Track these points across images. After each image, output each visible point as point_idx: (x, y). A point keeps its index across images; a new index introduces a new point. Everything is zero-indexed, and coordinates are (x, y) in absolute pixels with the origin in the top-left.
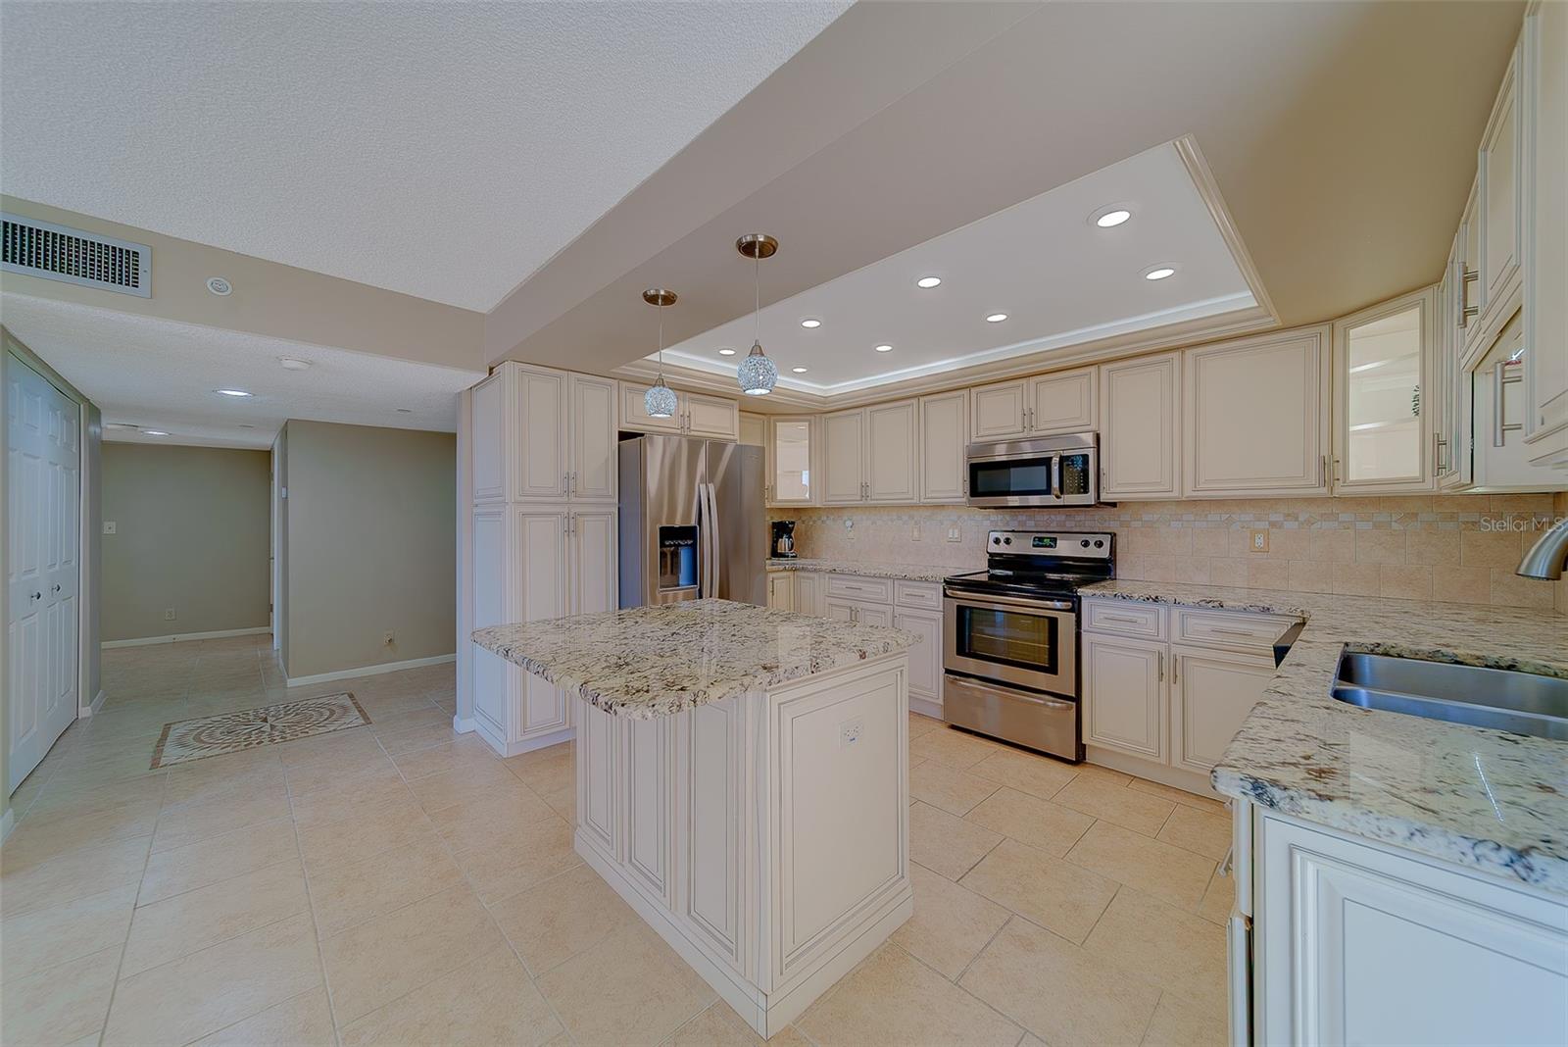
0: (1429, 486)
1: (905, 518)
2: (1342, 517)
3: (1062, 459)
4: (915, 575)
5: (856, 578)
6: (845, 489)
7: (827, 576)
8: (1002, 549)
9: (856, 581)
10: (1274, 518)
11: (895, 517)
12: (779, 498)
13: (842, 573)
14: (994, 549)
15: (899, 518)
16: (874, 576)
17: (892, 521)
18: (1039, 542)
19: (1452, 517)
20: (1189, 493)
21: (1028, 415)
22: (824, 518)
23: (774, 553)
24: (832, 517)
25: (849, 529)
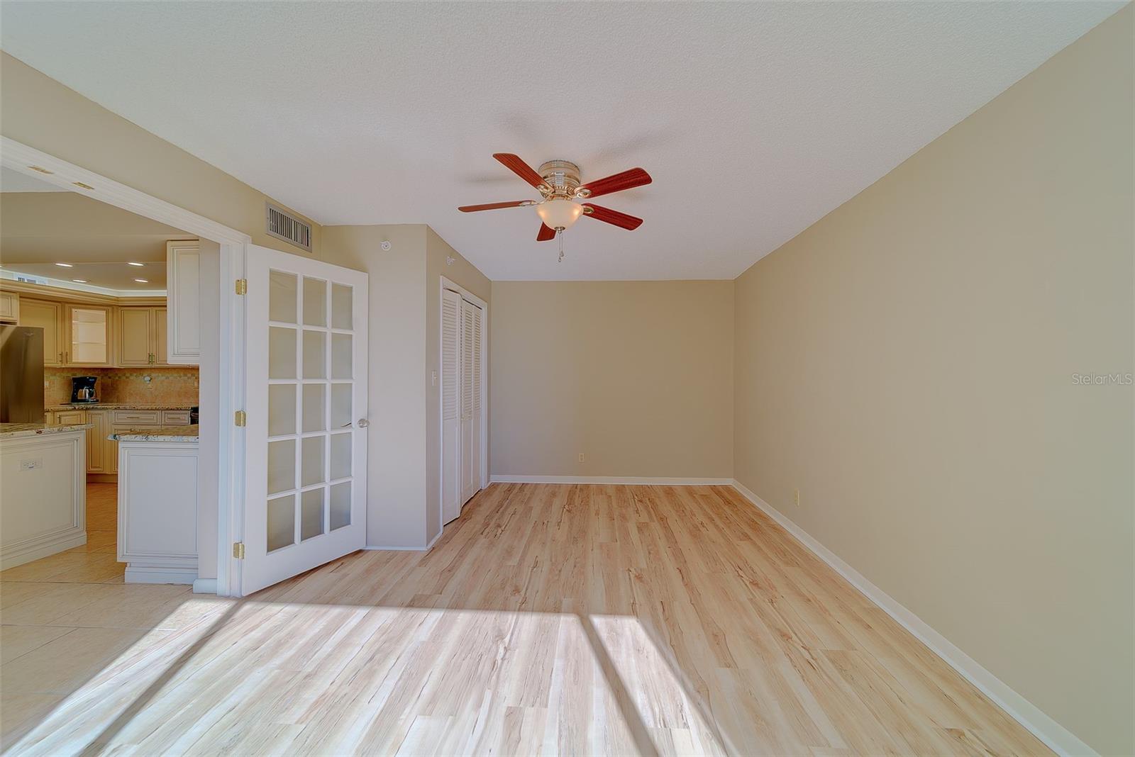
1: (189, 375)
5: (135, 411)
6: (135, 357)
7: (113, 412)
9: (136, 413)
11: (182, 375)
12: (74, 361)
15: (185, 375)
16: (148, 409)
17: (180, 377)
22: (128, 375)
23: (74, 399)
24: (135, 374)
25: (148, 382)
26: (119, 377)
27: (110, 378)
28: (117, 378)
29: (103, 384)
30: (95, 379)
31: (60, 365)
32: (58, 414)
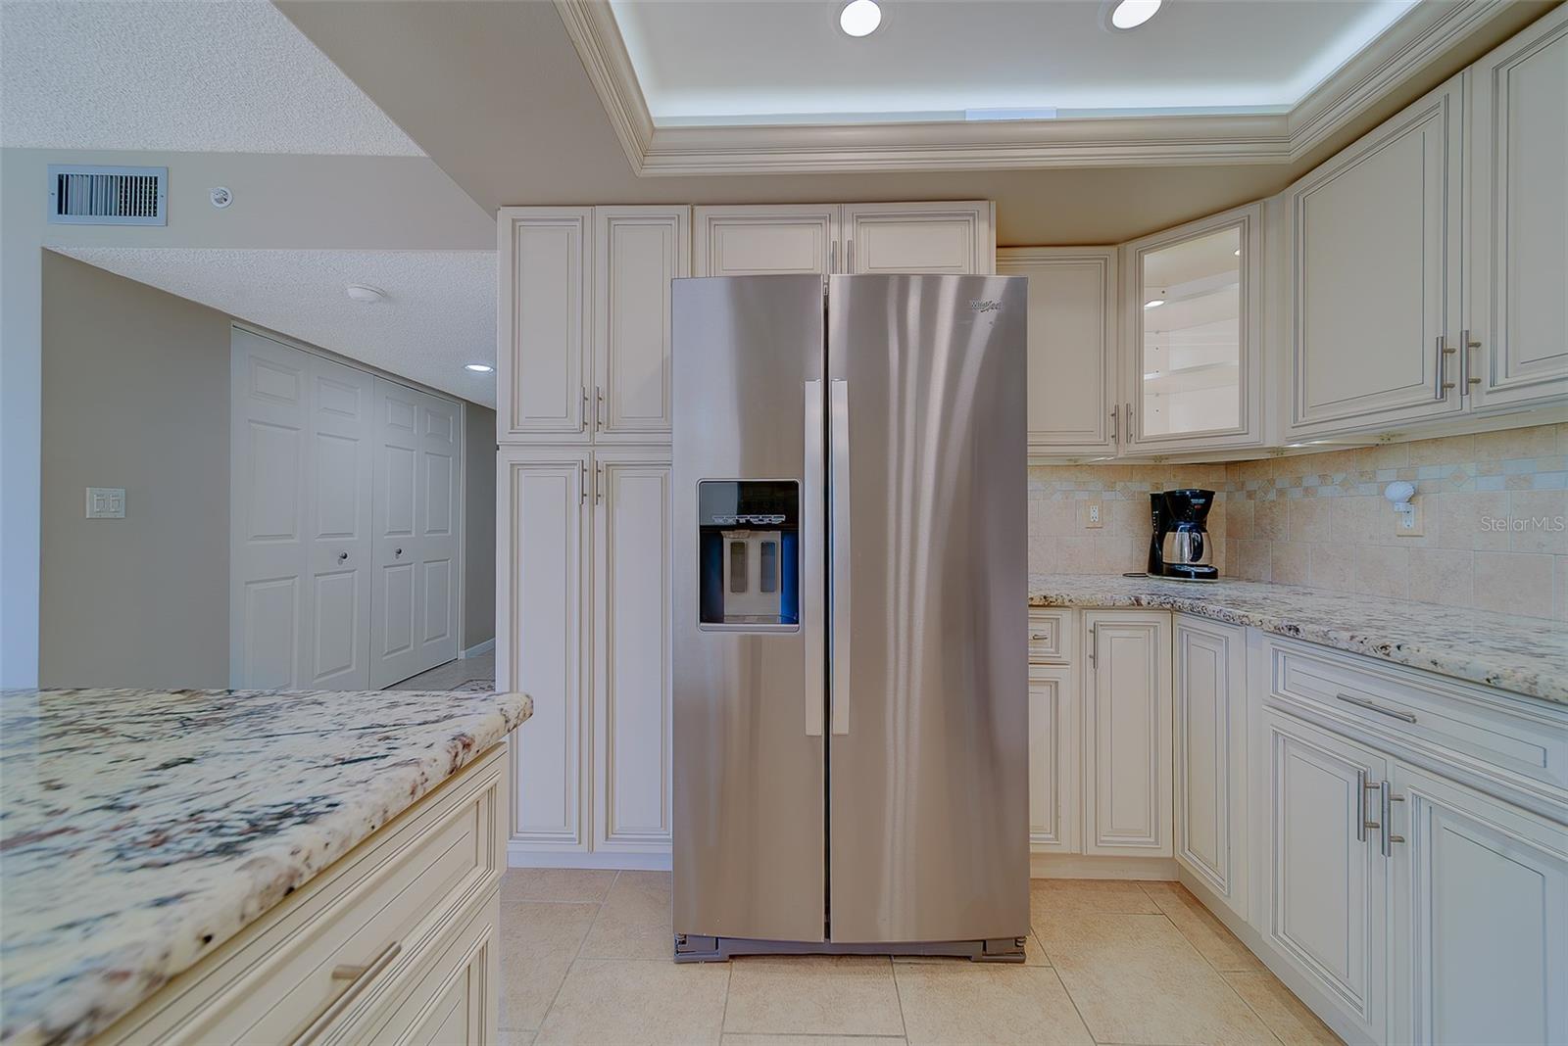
7: (1269, 639)
22: (1311, 480)
23: (1157, 566)
24: (1339, 477)
25: (1402, 507)
26: (1281, 492)
27: (1250, 495)
28: (1272, 496)
29: (1231, 519)
30: (1208, 496)
31: (1112, 448)
32: (1092, 617)
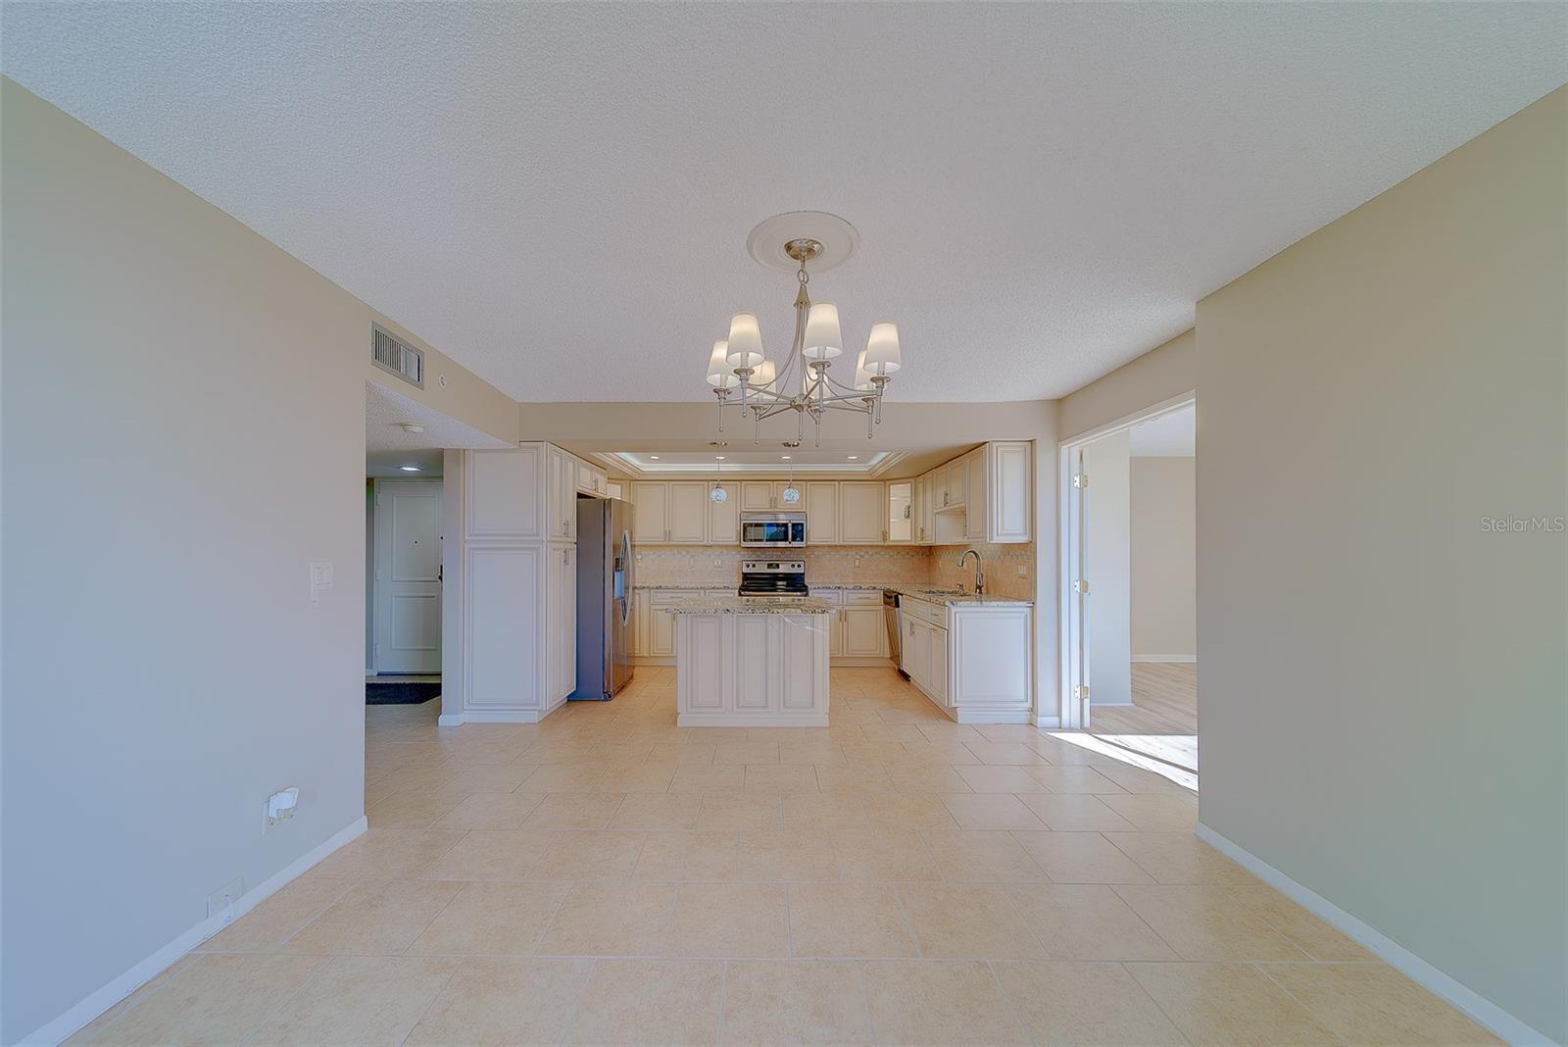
0: (913, 543)
1: (684, 553)
2: (882, 553)
3: (793, 525)
4: (721, 586)
5: (677, 590)
8: (751, 570)
10: (862, 553)
11: (676, 553)
13: (667, 588)
14: (745, 570)
15: (679, 553)
18: (770, 566)
19: (908, 553)
20: (841, 543)
21: (773, 501)
